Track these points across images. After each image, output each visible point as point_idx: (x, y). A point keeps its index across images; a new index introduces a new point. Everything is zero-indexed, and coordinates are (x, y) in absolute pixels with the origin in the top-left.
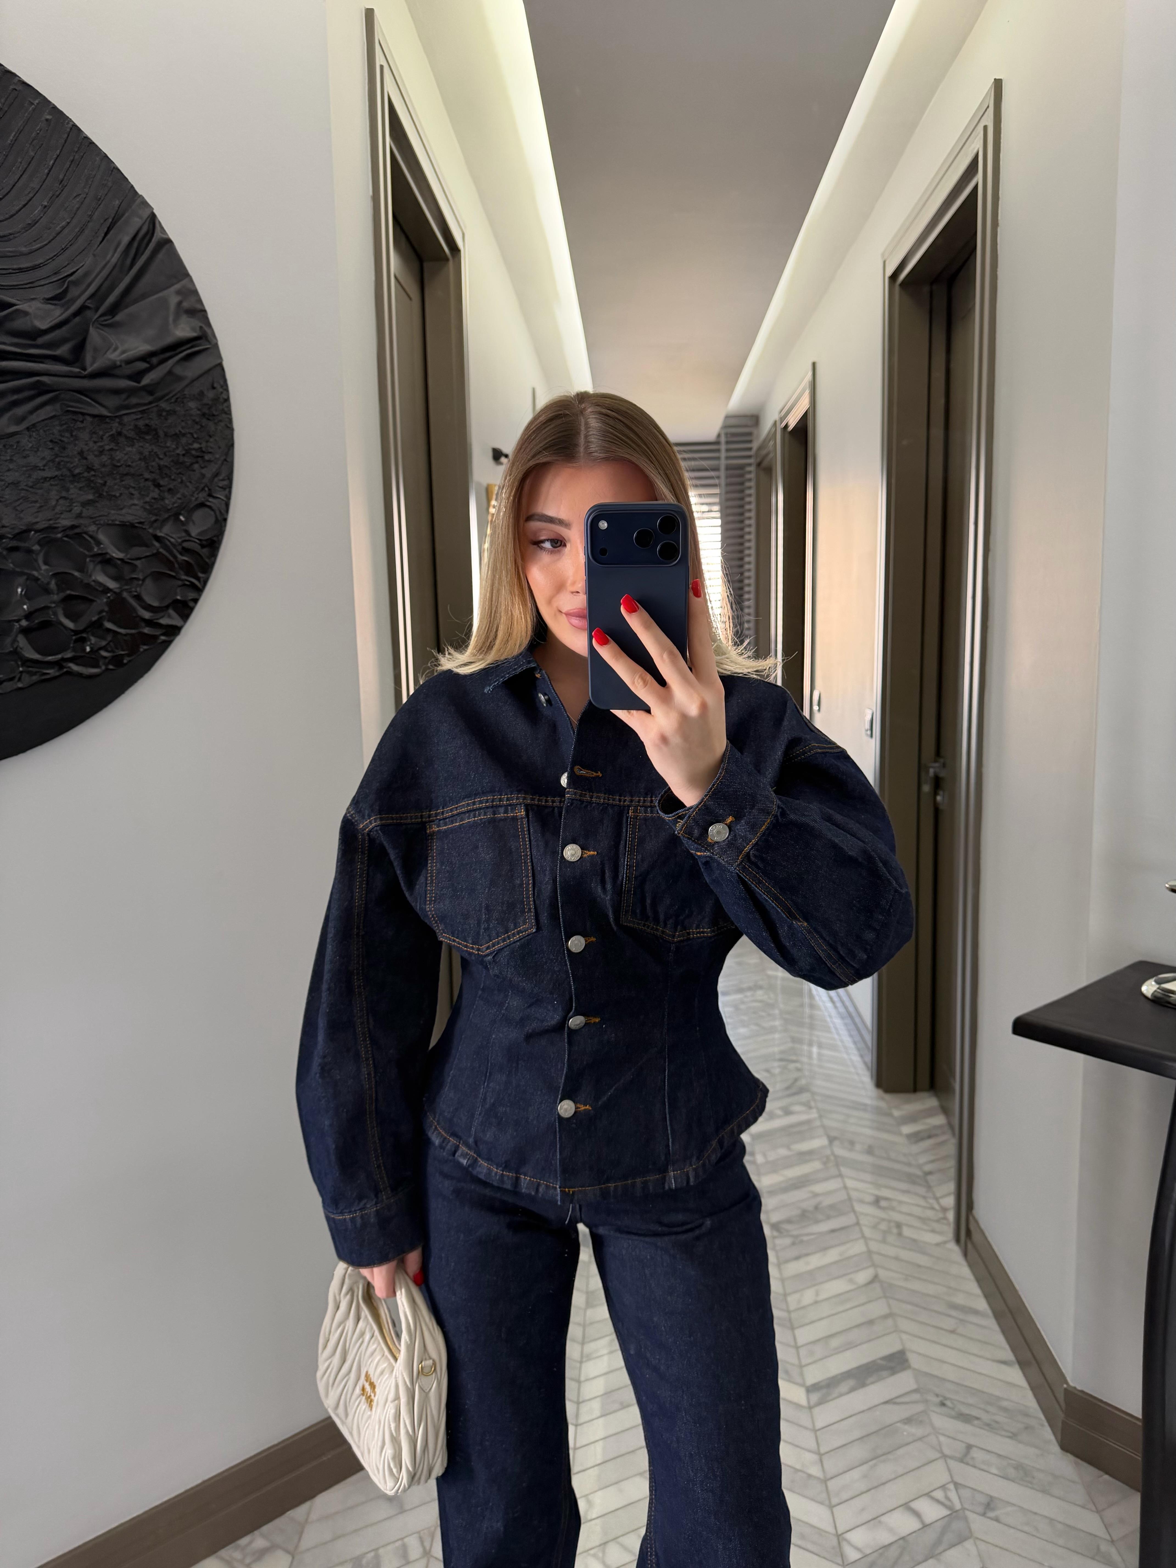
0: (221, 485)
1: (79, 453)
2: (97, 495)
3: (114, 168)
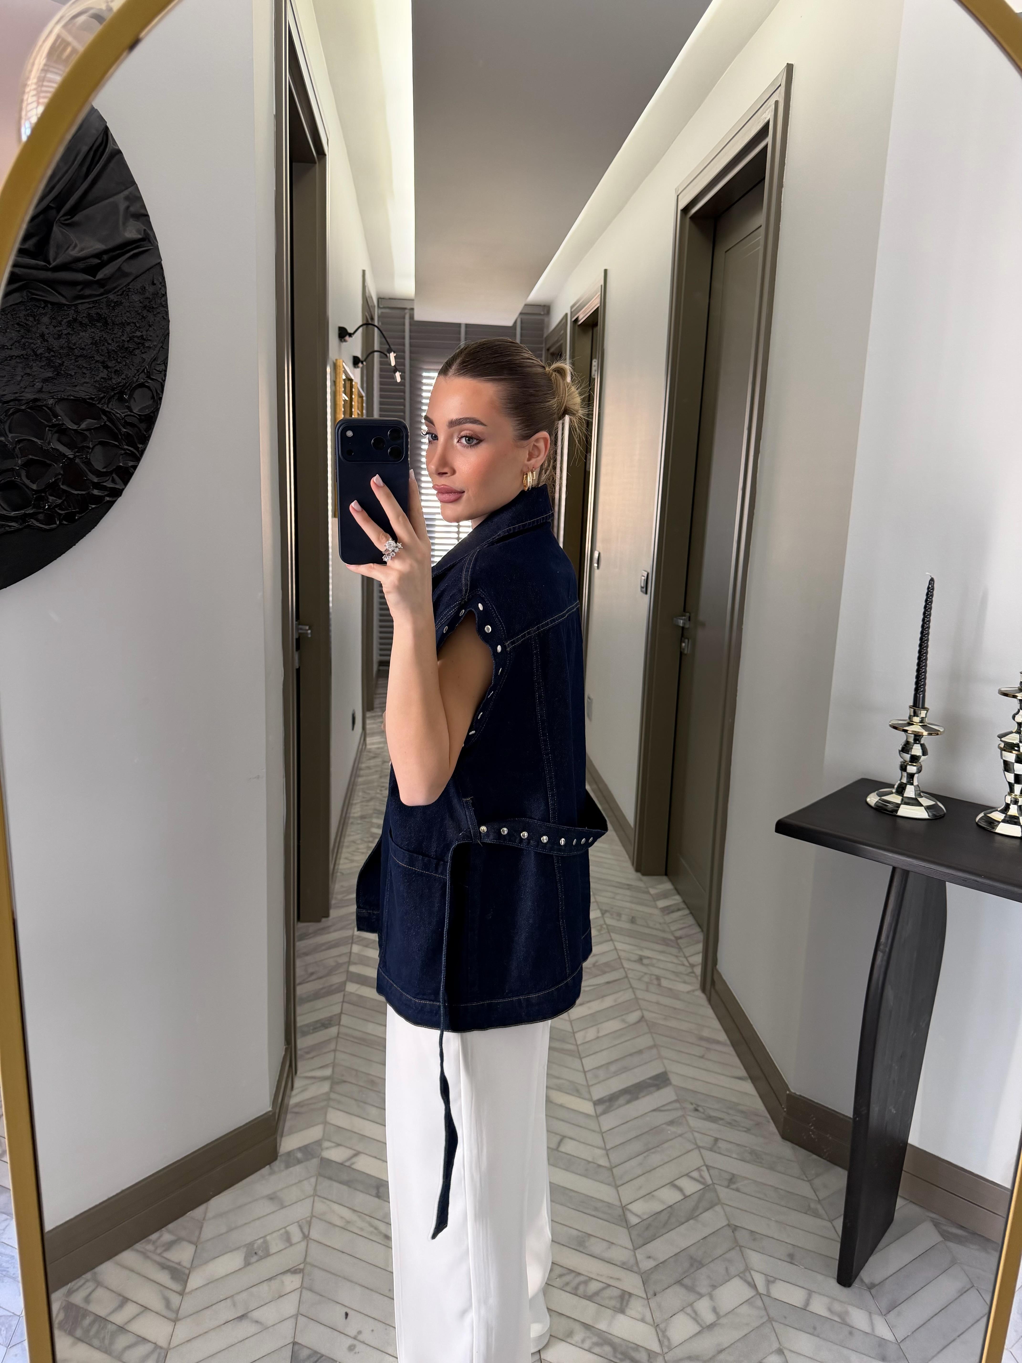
0: (158, 369)
1: (41, 336)
2: (55, 373)
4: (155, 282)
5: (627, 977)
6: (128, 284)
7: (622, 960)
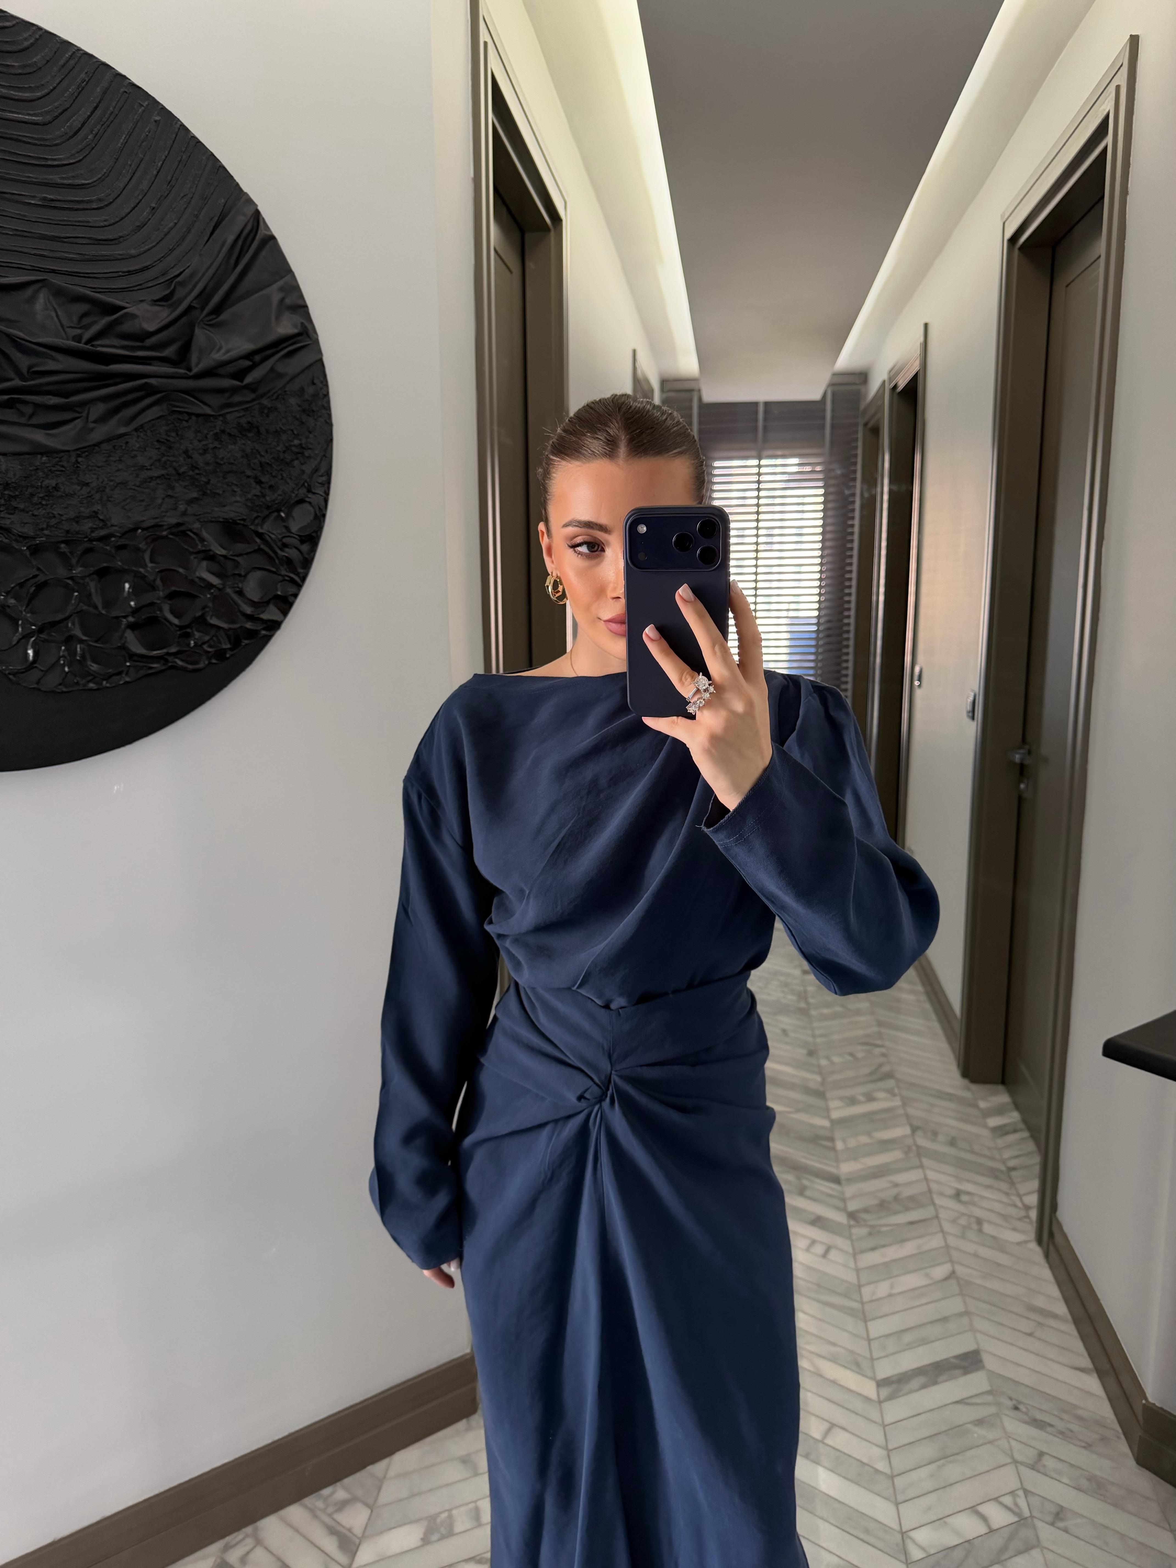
0: (320, 481)
1: (184, 452)
2: (201, 493)
3: (220, 166)
4: (315, 381)
5: (937, 1217)
7: (935, 1196)
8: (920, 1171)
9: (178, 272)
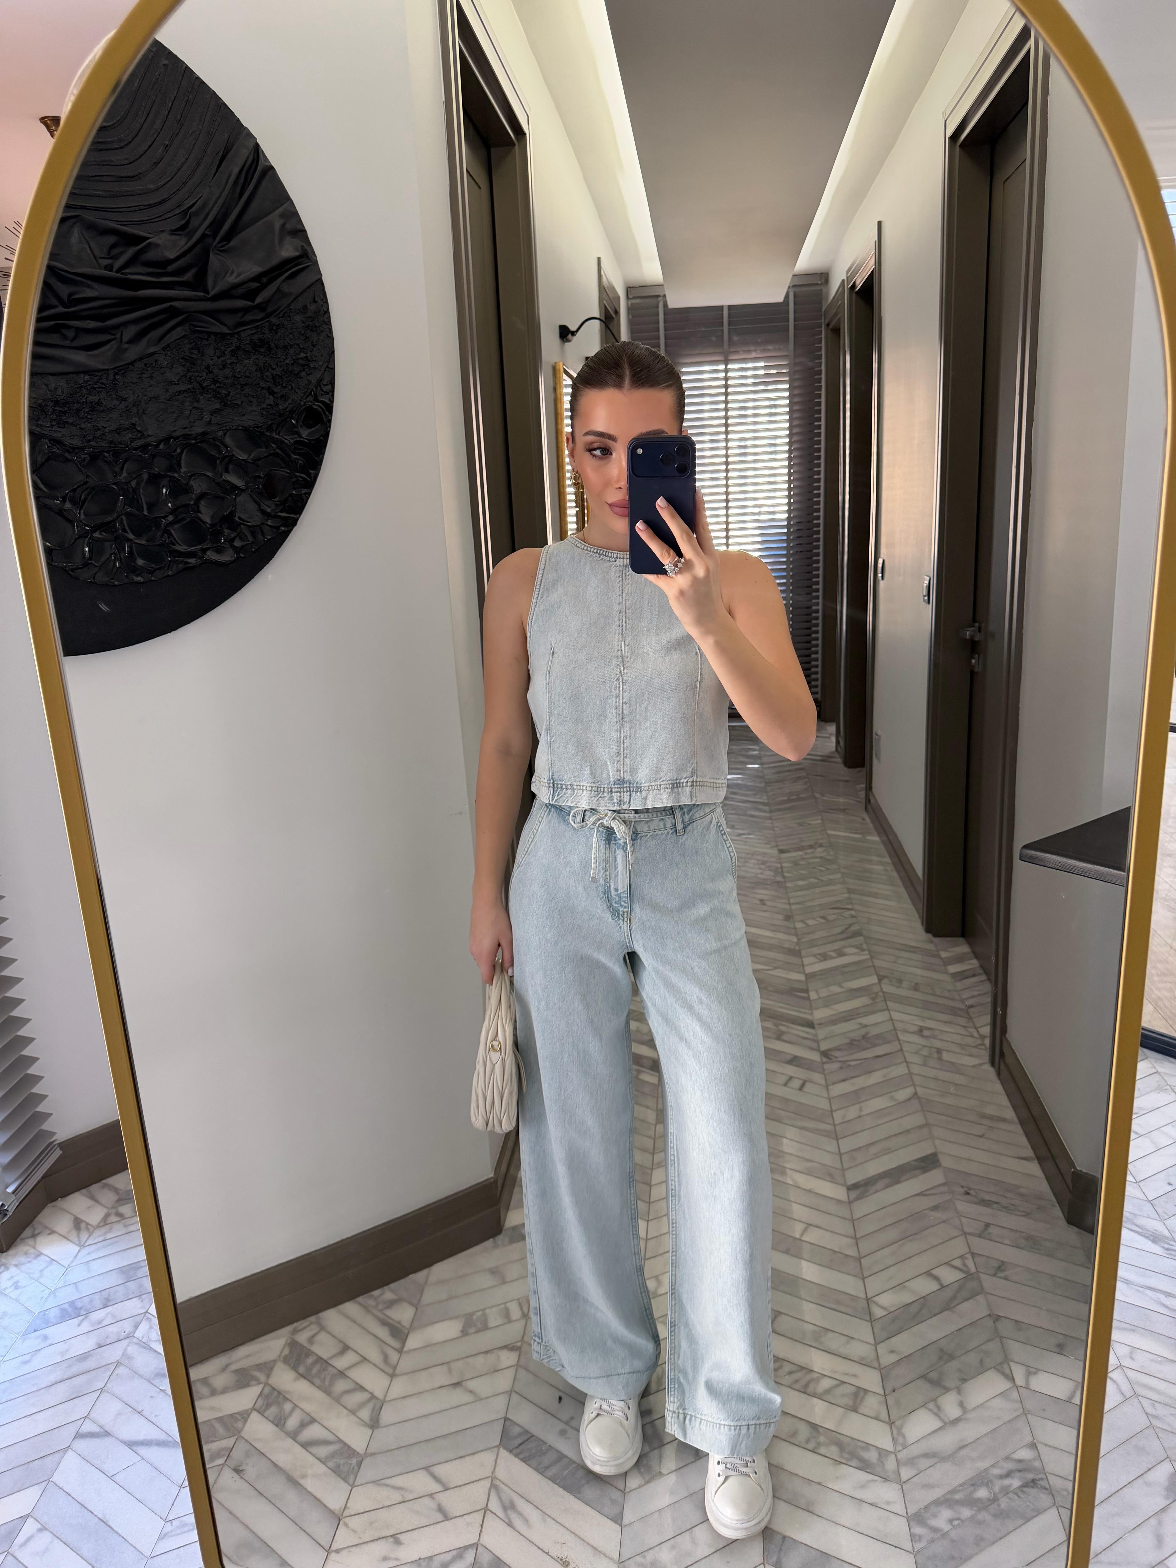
0: (325, 390)
1: (206, 368)
2: (222, 404)
3: (223, 105)
4: (316, 299)
5: (901, 1050)
6: (289, 305)
7: (898, 1032)
8: (886, 1012)
9: (191, 203)
